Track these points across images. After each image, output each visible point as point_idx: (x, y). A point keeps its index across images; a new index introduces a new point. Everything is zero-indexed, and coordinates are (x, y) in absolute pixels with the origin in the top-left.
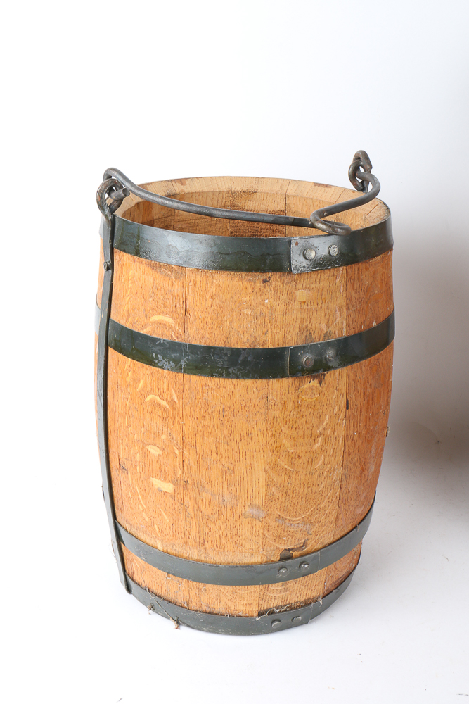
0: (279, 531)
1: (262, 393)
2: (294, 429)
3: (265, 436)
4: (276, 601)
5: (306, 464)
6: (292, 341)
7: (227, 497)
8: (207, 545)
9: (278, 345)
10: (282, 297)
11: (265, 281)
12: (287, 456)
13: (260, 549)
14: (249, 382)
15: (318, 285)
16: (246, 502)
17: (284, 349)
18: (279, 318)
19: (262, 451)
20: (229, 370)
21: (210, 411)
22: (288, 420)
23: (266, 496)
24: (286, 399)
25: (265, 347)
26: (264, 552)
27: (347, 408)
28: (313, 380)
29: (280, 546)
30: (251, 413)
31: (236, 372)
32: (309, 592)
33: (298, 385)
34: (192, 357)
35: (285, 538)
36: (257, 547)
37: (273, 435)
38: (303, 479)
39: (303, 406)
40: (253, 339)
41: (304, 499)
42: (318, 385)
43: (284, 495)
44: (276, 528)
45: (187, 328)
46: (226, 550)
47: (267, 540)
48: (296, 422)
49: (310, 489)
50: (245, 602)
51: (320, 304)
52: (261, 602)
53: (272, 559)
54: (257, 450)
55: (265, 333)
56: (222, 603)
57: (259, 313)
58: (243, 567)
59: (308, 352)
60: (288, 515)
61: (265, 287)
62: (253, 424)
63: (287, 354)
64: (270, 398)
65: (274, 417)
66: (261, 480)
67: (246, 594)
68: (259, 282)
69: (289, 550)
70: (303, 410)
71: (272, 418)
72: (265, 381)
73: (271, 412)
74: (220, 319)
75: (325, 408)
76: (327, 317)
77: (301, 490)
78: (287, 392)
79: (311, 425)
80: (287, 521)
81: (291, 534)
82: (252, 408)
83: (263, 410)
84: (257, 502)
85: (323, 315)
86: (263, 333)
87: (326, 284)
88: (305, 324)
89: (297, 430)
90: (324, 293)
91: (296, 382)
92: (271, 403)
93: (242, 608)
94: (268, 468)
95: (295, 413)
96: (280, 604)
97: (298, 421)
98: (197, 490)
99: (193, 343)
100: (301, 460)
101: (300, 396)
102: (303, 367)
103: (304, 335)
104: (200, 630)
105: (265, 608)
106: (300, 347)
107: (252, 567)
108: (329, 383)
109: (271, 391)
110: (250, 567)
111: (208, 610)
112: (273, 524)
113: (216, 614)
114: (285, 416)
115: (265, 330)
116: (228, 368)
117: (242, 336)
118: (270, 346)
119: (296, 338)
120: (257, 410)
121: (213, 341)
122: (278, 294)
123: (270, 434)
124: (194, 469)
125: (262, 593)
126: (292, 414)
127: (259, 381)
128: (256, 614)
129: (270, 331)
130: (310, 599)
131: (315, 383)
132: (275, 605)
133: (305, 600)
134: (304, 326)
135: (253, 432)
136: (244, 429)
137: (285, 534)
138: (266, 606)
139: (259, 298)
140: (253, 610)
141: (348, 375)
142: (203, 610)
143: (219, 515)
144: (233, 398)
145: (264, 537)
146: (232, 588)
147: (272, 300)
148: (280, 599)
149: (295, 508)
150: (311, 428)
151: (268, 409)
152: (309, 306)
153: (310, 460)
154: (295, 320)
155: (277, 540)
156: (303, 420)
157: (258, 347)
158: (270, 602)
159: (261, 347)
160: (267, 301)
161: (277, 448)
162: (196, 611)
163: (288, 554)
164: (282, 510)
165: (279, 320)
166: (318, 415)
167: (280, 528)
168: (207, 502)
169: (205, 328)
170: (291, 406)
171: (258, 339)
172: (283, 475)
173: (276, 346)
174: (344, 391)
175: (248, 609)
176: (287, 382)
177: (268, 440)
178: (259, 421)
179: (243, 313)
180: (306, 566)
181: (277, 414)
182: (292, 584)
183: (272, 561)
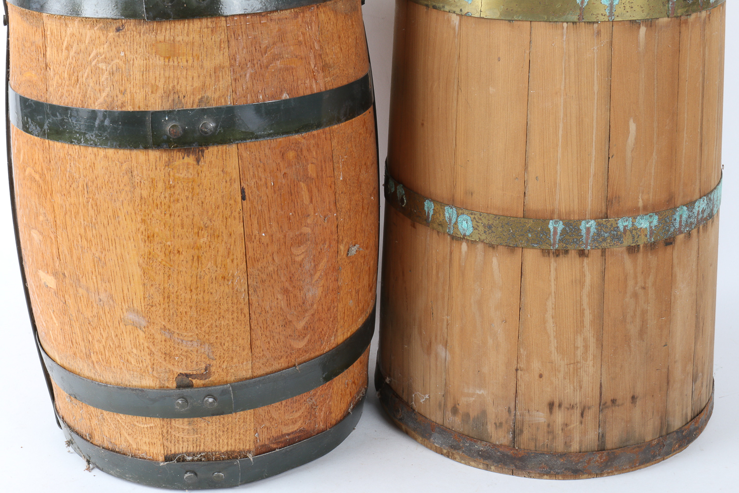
0: (168, 347)
1: (125, 166)
2: (168, 215)
3: (134, 220)
4: (185, 444)
5: (190, 263)
6: (156, 104)
7: (103, 296)
8: (94, 358)
9: (139, 107)
10: (139, 51)
11: (118, 30)
12: (164, 250)
13: (150, 370)
14: (111, 152)
15: (186, 39)
16: (123, 304)
17: (145, 113)
18: (138, 76)
19: (132, 240)
20: (87, 136)
21: (74, 186)
22: (159, 203)
23: (144, 298)
24: (153, 176)
25: (124, 109)
26: (155, 373)
27: (243, 198)
28: (188, 156)
29: (172, 368)
30: (115, 191)
31: (93, 138)
32: (231, 441)
33: (167, 159)
34: (53, 120)
35: (177, 358)
36: (145, 365)
37: (143, 221)
38: (189, 281)
39: (177, 187)
40: (110, 99)
41: (194, 308)
42: (195, 163)
43: (166, 299)
44: (163, 343)
45: (49, 86)
46: (112, 367)
47: (156, 357)
48: (169, 207)
49: (200, 297)
50: (147, 440)
51: (190, 61)
52: (165, 443)
53: (167, 384)
54: (127, 238)
55: (123, 93)
56: (123, 439)
57: (114, 69)
58: (133, 390)
59: (174, 119)
60: (176, 327)
61: (119, 36)
62: (118, 204)
63: (149, 119)
64: (135, 173)
65: (141, 198)
66: (136, 278)
67: (146, 430)
68: (111, 29)
69: (187, 375)
70: (177, 192)
71: (139, 199)
72: (127, 152)
73: (138, 190)
74: (76, 74)
75: (207, 194)
76: (201, 78)
77: (188, 296)
78: (154, 168)
79: (190, 213)
80: (176, 335)
81: (184, 353)
82: (115, 184)
83: (127, 188)
84: (135, 305)
85: (196, 75)
86: (121, 92)
87: (197, 38)
88: (171, 85)
89: (172, 217)
90: (195, 48)
91: (165, 156)
92: (137, 179)
93: (145, 448)
94: (141, 261)
95: (167, 195)
96: (191, 449)
97: (172, 205)
98: (74, 285)
99: (54, 103)
100: (182, 257)
101: (172, 174)
102: (168, 138)
103: (171, 98)
104: (108, 473)
105: (173, 452)
106: (164, 112)
107: (142, 391)
108: (211, 162)
109: (135, 165)
110: (140, 391)
111: (110, 447)
112: (158, 337)
113: (118, 452)
114: (155, 197)
115: (122, 89)
116: (85, 134)
117: (99, 95)
118: (130, 109)
119: (160, 101)
120: (121, 188)
121: (71, 100)
122: (135, 46)
123: (139, 219)
124: (68, 257)
125: (165, 431)
126: (163, 196)
127: (121, 152)
128: (161, 458)
129: (128, 91)
130: (234, 451)
131: (190, 159)
132: (184, 450)
133: (227, 452)
134: (170, 88)
135: (120, 215)
136: (110, 210)
137: (177, 352)
138: (174, 449)
139: (114, 49)
140: (157, 452)
141: (240, 156)
142: (105, 445)
143: (99, 319)
144: (95, 172)
145: (151, 353)
146: (129, 418)
147: (128, 53)
148: (190, 443)
149: (184, 319)
150: (191, 217)
151: (134, 187)
152: (176, 63)
153: (196, 258)
154: (158, 78)
155: (167, 358)
156: (179, 205)
157: (116, 109)
158: (177, 445)
159: (120, 110)
160: (122, 54)
161: (150, 238)
162: (99, 447)
163: (186, 381)
164: (167, 320)
165: (138, 77)
166: (200, 202)
167: (169, 343)
168: (86, 303)
169: (63, 84)
170: (160, 185)
171: (115, 99)
172: (161, 274)
173: (137, 110)
174: (235, 175)
175: (152, 450)
176: (153, 154)
177: (138, 226)
178: (125, 202)
179: (99, 68)
180: (211, 400)
181: (145, 193)
182: (203, 425)
183: (167, 387)
